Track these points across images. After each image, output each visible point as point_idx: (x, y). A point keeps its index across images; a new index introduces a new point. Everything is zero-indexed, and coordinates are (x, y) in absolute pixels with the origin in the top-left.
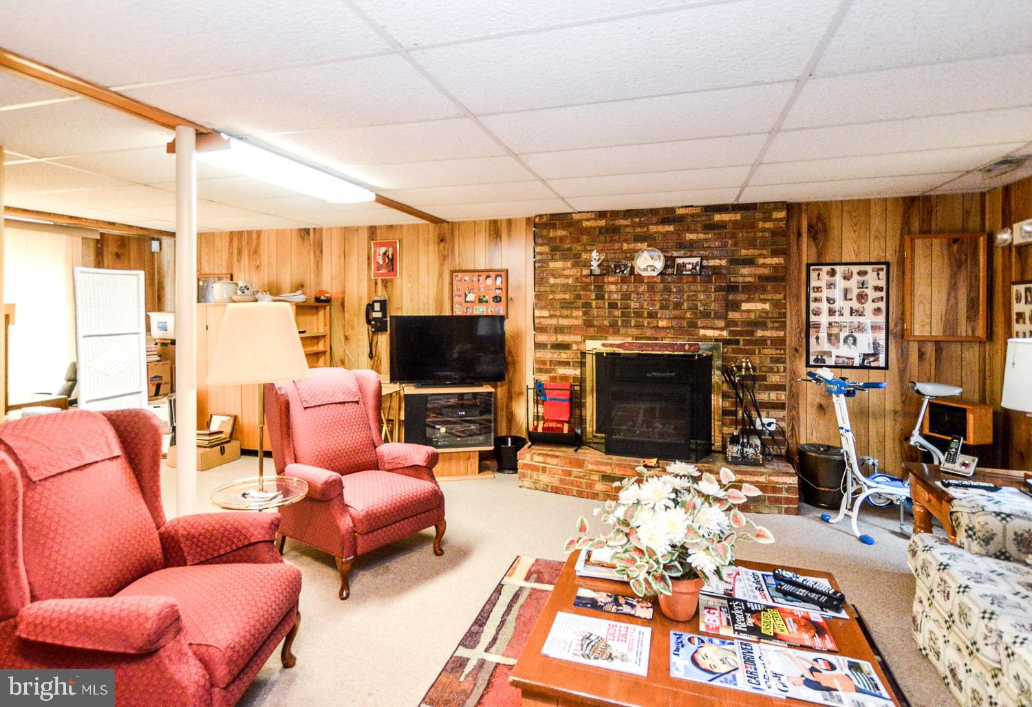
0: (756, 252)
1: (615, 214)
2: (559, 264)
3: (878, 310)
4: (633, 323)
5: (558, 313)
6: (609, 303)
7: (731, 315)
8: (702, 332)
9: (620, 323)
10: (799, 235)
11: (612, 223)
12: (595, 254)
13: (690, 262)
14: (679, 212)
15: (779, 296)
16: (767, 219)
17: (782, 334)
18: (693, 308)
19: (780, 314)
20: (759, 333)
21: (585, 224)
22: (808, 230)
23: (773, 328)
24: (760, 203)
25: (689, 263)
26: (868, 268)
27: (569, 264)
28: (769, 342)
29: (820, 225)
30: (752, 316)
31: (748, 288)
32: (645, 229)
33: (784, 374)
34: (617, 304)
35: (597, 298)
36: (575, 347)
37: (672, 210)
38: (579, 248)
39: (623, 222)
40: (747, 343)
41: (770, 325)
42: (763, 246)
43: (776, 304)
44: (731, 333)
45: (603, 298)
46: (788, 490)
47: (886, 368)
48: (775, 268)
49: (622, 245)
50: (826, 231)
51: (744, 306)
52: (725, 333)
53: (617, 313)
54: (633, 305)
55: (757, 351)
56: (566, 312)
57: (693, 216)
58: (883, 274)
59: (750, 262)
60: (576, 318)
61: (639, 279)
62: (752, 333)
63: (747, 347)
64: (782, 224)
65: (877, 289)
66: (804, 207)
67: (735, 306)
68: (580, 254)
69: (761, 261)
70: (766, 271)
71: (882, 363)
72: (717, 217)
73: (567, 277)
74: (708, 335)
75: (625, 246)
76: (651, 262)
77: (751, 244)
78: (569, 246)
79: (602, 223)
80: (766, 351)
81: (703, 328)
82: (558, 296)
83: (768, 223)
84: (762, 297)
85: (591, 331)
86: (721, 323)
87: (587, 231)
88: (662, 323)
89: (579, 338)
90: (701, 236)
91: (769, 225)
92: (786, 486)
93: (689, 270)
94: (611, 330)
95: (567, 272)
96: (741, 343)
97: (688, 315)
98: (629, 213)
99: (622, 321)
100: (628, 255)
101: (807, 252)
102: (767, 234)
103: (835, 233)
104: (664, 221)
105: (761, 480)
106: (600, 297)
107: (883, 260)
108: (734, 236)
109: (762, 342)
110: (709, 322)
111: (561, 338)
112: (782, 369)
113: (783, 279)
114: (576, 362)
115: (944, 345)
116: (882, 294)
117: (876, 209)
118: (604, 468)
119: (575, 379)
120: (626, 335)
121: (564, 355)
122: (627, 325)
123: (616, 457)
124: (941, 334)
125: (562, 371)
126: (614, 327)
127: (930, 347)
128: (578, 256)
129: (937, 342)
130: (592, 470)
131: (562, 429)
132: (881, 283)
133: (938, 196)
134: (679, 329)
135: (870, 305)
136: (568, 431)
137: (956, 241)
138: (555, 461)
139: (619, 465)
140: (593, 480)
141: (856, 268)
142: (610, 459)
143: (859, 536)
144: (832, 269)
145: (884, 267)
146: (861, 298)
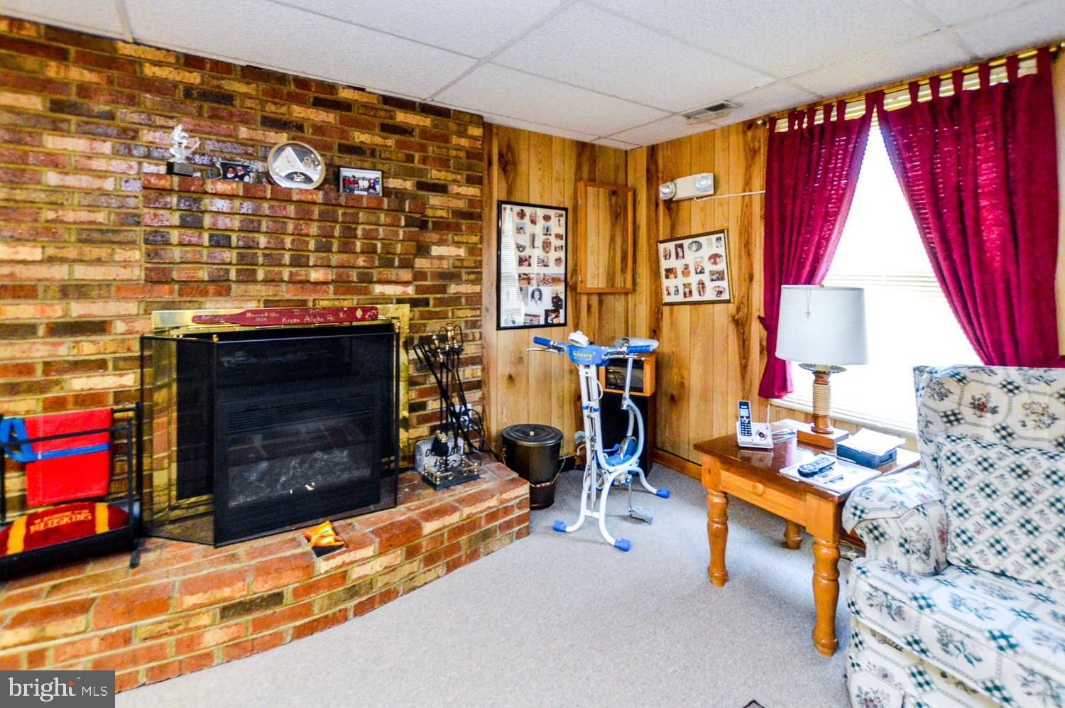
0: (450, 176)
1: (222, 68)
2: (75, 145)
3: (558, 260)
4: (261, 274)
5: (71, 253)
6: (211, 236)
7: (421, 263)
8: (378, 289)
9: (233, 275)
10: (490, 164)
11: (215, 82)
12: (178, 134)
13: (364, 176)
14: (345, 94)
15: (475, 239)
16: (462, 134)
17: (477, 289)
18: (369, 251)
19: (476, 262)
20: (453, 289)
21: (149, 71)
22: (499, 159)
23: (469, 281)
24: (455, 111)
25: (364, 179)
26: (552, 213)
27: (107, 147)
28: (463, 301)
29: (509, 155)
30: (445, 264)
31: (441, 226)
32: (284, 110)
33: (479, 342)
34: (229, 237)
35: (183, 225)
36: (120, 327)
37: (331, 88)
38: (135, 117)
39: (239, 87)
40: (440, 302)
41: (464, 277)
42: (458, 169)
43: (473, 250)
44: (419, 290)
45: (198, 226)
46: (520, 506)
47: (565, 324)
48: (472, 202)
49: (236, 129)
50: (515, 164)
51: (435, 251)
52: (410, 290)
53: (230, 255)
54: (263, 241)
55: (450, 315)
56: (102, 252)
57: (364, 105)
58: (563, 220)
59: (441, 189)
60: (126, 264)
61: (283, 196)
62: (443, 289)
63: (438, 309)
64: (478, 144)
65: (558, 236)
66: (495, 130)
67: (423, 250)
68: (136, 131)
69: (455, 189)
70: (461, 205)
71: (562, 321)
72: (401, 117)
73: (102, 175)
74: (387, 293)
75: (244, 132)
76: (301, 167)
77: (443, 163)
78: (107, 108)
79: (194, 78)
80: (460, 313)
81: (380, 282)
82: (70, 216)
83: (463, 140)
84: (456, 238)
85: (164, 293)
86: (406, 275)
87: (149, 85)
88: (316, 275)
89: (132, 307)
90: (378, 140)
91: (464, 142)
92: (518, 500)
93: (365, 190)
94: (212, 288)
95: (99, 164)
96: (431, 302)
97: (361, 261)
98: (252, 73)
99: (238, 271)
100: (250, 150)
101: (498, 189)
102: (462, 154)
103: (523, 168)
104: (318, 103)
105: (491, 505)
106: (191, 221)
107: (562, 206)
108: (423, 148)
109: (455, 301)
110: (392, 274)
111: (78, 310)
112: (477, 336)
113: (479, 217)
114: (125, 359)
115: (604, 298)
116: (563, 243)
117: (556, 147)
118: (227, 592)
119: (120, 396)
120: (245, 297)
121: (88, 348)
122: (247, 277)
123: (241, 549)
124: (605, 286)
125: (79, 383)
126: (220, 286)
127: (595, 300)
128: (128, 134)
129: (599, 294)
130: (195, 606)
131: (92, 523)
132: (562, 231)
133: (600, 147)
134: (342, 285)
135: (553, 255)
136: (111, 523)
137: (614, 193)
138: (80, 622)
139: (262, 571)
140: (198, 628)
141: (541, 212)
142: (233, 558)
143: (613, 542)
144: (522, 210)
145: (564, 212)
146: (546, 245)
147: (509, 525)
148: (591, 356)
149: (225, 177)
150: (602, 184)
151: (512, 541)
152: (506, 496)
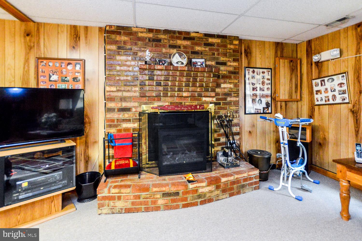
0: (227, 59)
1: (158, 31)
2: (124, 58)
3: (268, 88)
4: (169, 95)
5: (122, 89)
6: (156, 82)
7: (218, 90)
8: (204, 99)
9: (162, 95)
10: (241, 54)
11: (156, 36)
13: (199, 61)
14: (193, 35)
15: (237, 81)
16: (231, 44)
17: (237, 99)
18: (201, 86)
19: (237, 89)
20: (229, 99)
21: (140, 35)
22: (245, 52)
23: (235, 96)
24: (229, 36)
25: (199, 62)
26: (265, 70)
27: (130, 58)
28: (233, 103)
29: (248, 50)
30: (226, 90)
31: (224, 77)
32: (175, 42)
33: (238, 118)
34: (161, 83)
35: (149, 79)
36: (134, 110)
37: (189, 33)
38: (136, 49)
39: (163, 36)
40: (224, 104)
41: (233, 95)
42: (230, 56)
43: (236, 85)
44: (217, 99)
45: (153, 79)
46: (255, 178)
47: (271, 113)
48: (235, 68)
49: (162, 49)
50: (250, 53)
51: (223, 86)
52: (214, 99)
53: (161, 88)
54: (170, 83)
55: (228, 108)
56: (129, 88)
57: (199, 38)
58: (270, 73)
59: (224, 64)
60: (135, 92)
61: (176, 69)
62: (225, 99)
63: (224, 106)
64: (237, 47)
65: (268, 79)
66: (243, 41)
67: (218, 86)
68: (137, 53)
69: (229, 64)
70: (231, 69)
71: (270, 111)
72: (211, 40)
73: (129, 66)
74: (207, 100)
75: (164, 50)
76: (180, 59)
77: (225, 55)
78: (130, 47)
79: (151, 35)
80: (231, 108)
81: (204, 97)
82: (122, 78)
83: (232, 46)
84: (230, 81)
85: (144, 100)
86: (213, 94)
87: (140, 39)
88: (185, 94)
89: (136, 104)
90: (203, 49)
91: (232, 47)
92: (255, 176)
93: (199, 66)
94: (156, 99)
95: (128, 63)
96: (221, 104)
97: (198, 90)
98: (166, 32)
99: (163, 93)
100: (166, 56)
101: (244, 63)
102: (231, 51)
103: (254, 54)
104: (185, 39)
105: (245, 176)
106: (151, 79)
107: (269, 68)
108: (218, 50)
109: (230, 103)
110: (208, 94)
111: (124, 105)
112: (238, 116)
113: (238, 73)
114: (135, 119)
115: (287, 103)
116: (270, 82)
117: (267, 46)
118: (164, 189)
119: (134, 130)
120: (165, 101)
121: (126, 115)
122: (166, 95)
123: (167, 177)
124: (288, 98)
125: (125, 125)
126: (158, 97)
127: (283, 104)
128: (135, 54)
129: (286, 102)
130: (156, 192)
131: (129, 164)
132: (270, 77)
133: (285, 43)
134: (193, 97)
135: (266, 87)
136: (134, 165)
137: (291, 61)
138: (128, 190)
139: (173, 184)
140: (157, 198)
141: (261, 70)
142: (165, 180)
143: (294, 197)
144: (254, 70)
145: (270, 70)
146: (263, 83)
147: (251, 184)
148: (284, 123)
149: (159, 64)
150: (286, 58)
151: (252, 190)
152: (250, 173)
